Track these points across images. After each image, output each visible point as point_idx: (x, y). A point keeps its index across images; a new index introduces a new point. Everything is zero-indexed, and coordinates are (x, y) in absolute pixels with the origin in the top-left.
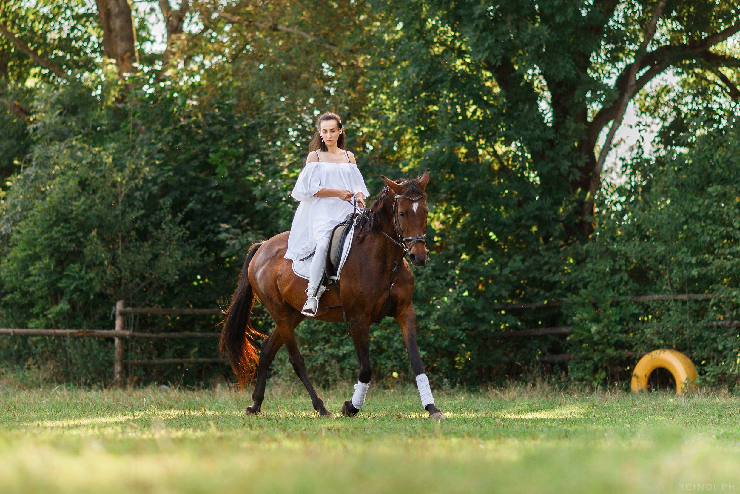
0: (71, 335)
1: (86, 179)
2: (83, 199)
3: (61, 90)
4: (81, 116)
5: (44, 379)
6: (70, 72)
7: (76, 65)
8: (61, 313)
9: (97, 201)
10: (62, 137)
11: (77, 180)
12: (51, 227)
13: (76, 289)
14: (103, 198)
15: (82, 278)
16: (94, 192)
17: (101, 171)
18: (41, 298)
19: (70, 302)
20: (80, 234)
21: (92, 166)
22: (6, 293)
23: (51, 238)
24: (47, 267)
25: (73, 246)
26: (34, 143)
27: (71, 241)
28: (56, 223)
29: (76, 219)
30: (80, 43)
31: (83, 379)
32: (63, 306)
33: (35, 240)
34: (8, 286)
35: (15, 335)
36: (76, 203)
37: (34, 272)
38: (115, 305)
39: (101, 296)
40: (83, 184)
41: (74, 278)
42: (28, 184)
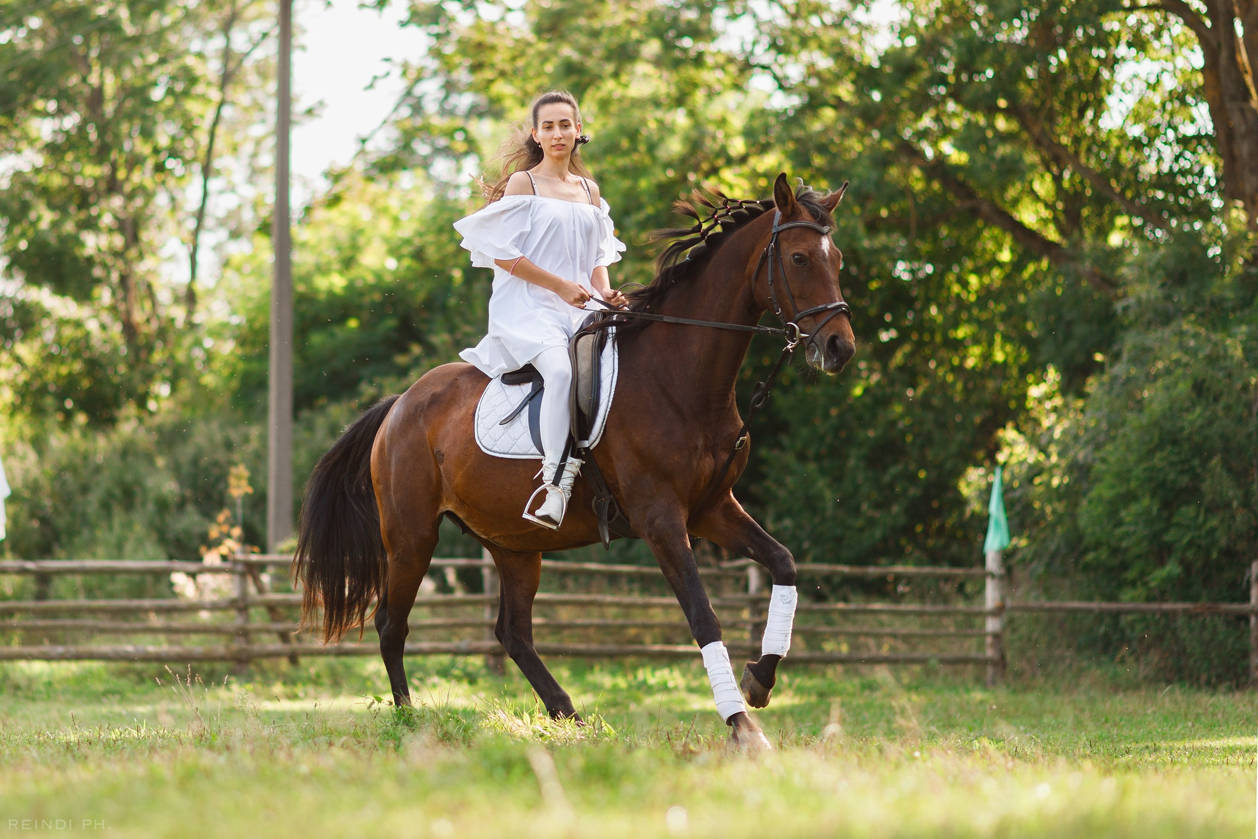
0: (1185, 611)
1: (1203, 381)
2: (1198, 410)
3: (1162, 250)
4: (1193, 287)
5: (1146, 678)
6: (1174, 223)
7: (1183, 212)
8: (1168, 579)
9: (1221, 413)
10: (1166, 319)
11: (1189, 383)
12: (1151, 453)
13: (1190, 544)
14: (1228, 408)
15: (1199, 527)
16: (1216, 399)
17: (1225, 368)
18: (1139, 557)
19: (1182, 562)
20: (1196, 462)
21: (1212, 360)
22: (1086, 551)
23: (1152, 469)
24: (1148, 511)
25: (1184, 480)
26: (1124, 328)
27: (1182, 472)
28: (1160, 446)
29: (1189, 438)
30: (1190, 179)
31: (1204, 677)
32: (1172, 568)
33: (1129, 471)
34: (1089, 540)
35: (1102, 612)
36: (1190, 417)
37: (1128, 519)
38: (1250, 566)
39: (1229, 553)
40: (1199, 388)
41: (1188, 528)
42: (1117, 389)
